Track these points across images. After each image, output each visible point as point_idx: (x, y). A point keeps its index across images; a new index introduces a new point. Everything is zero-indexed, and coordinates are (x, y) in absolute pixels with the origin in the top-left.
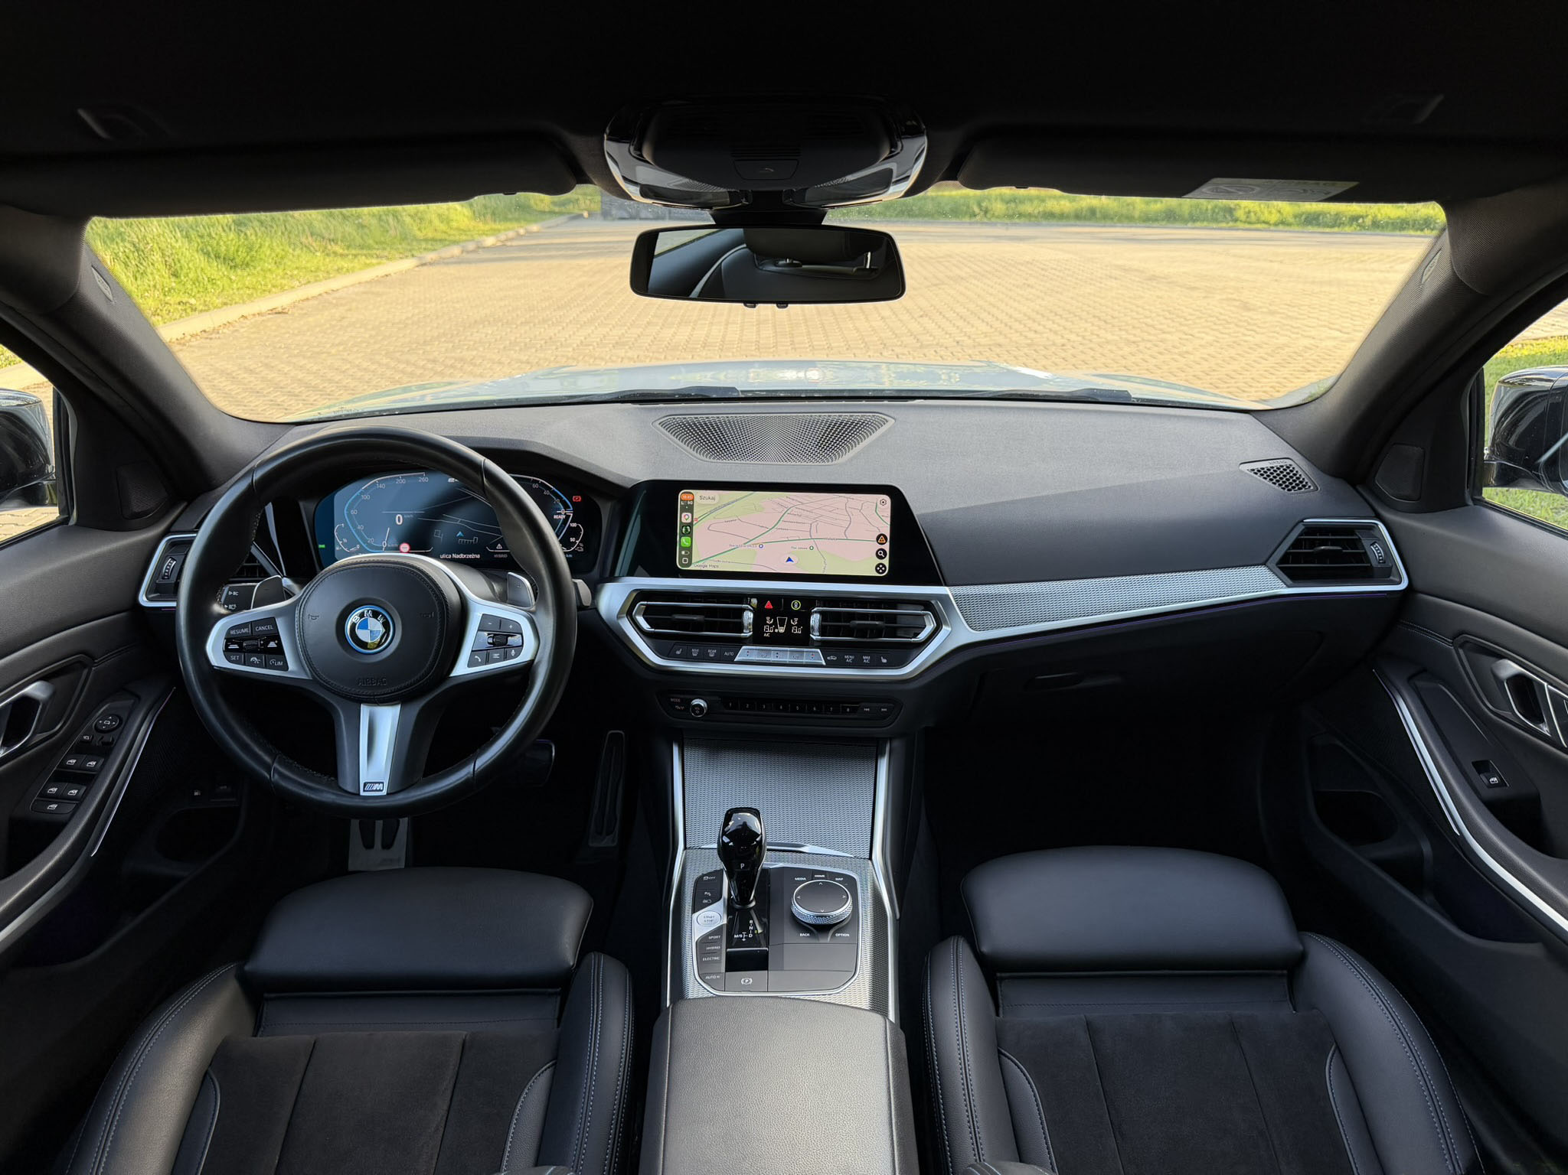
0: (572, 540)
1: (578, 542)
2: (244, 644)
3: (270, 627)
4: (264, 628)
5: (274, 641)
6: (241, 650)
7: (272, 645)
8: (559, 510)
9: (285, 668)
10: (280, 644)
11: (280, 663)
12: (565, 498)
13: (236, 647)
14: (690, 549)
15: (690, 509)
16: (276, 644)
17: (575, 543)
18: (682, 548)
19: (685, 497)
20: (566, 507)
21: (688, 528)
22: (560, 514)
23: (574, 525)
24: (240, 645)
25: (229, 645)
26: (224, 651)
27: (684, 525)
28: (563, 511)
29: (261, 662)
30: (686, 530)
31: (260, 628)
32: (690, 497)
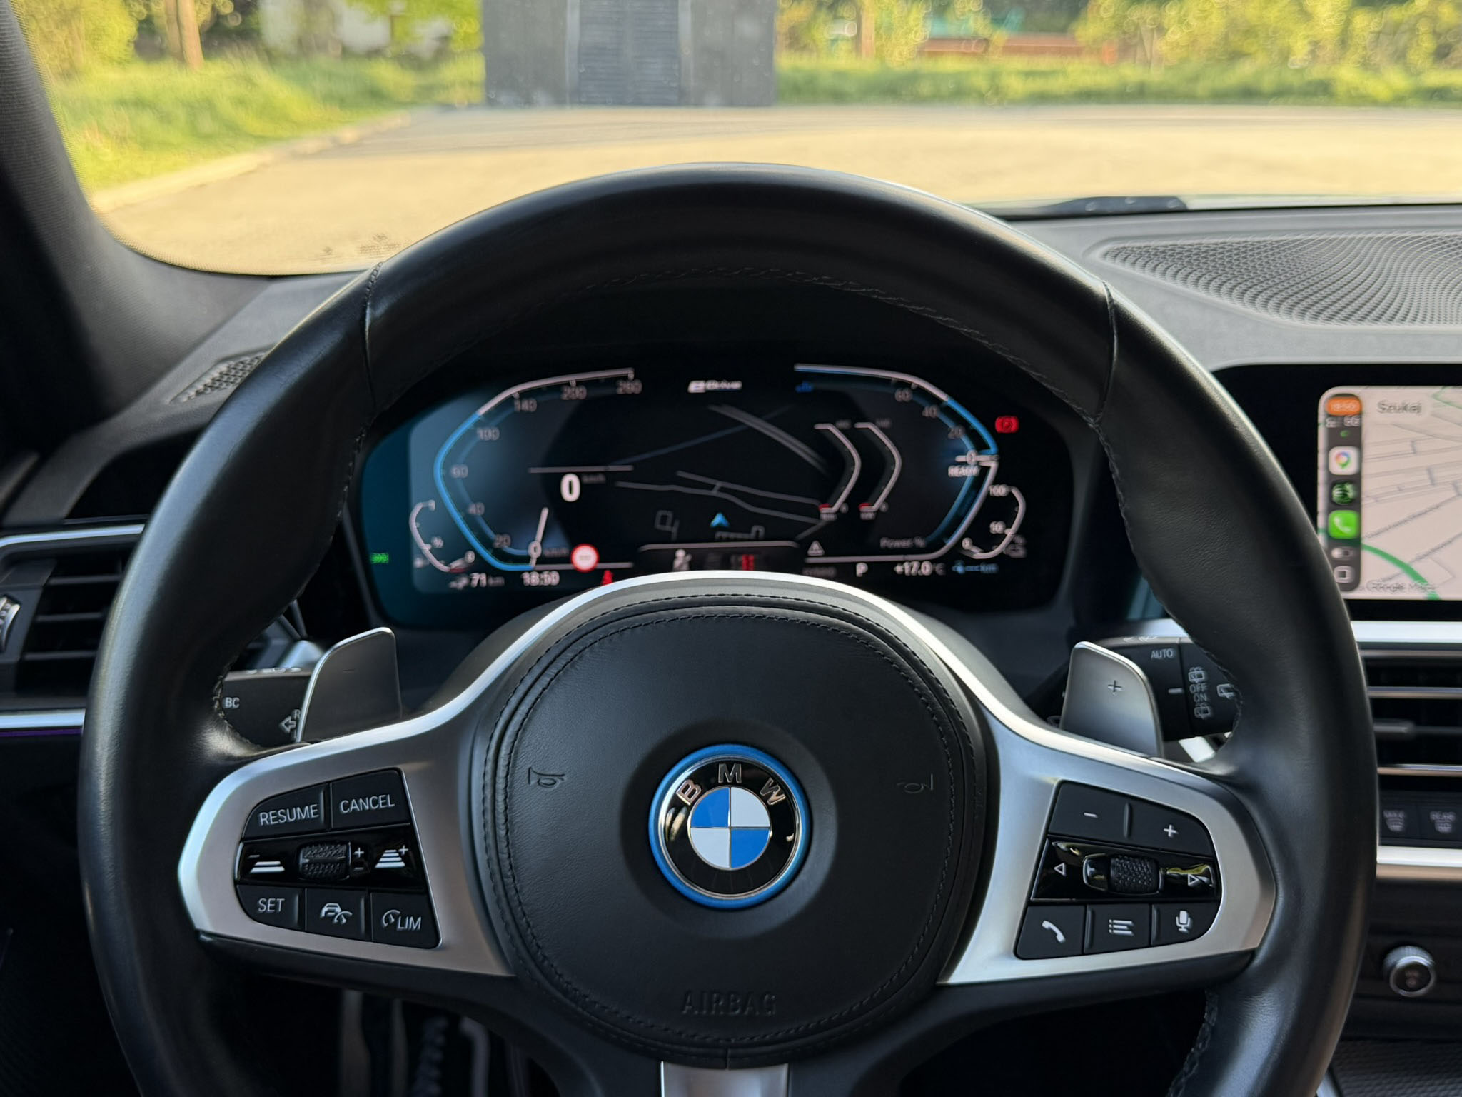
0: (996, 527)
1: (1010, 532)
2: (303, 860)
3: (384, 802)
4: (367, 805)
5: (397, 848)
6: (292, 877)
7: (391, 860)
8: (963, 452)
9: (428, 937)
10: (413, 859)
11: (413, 924)
12: (976, 424)
13: (274, 867)
14: (1354, 544)
15: (1351, 437)
16: (404, 858)
17: (1003, 536)
18: (1334, 542)
19: (1338, 407)
20: (981, 447)
21: (1349, 487)
22: (964, 464)
23: (1000, 491)
24: (289, 860)
25: (252, 864)
26: (236, 883)
27: (1335, 481)
28: (971, 456)
29: (353, 921)
30: (1344, 494)
31: (354, 806)
32: (1350, 406)
